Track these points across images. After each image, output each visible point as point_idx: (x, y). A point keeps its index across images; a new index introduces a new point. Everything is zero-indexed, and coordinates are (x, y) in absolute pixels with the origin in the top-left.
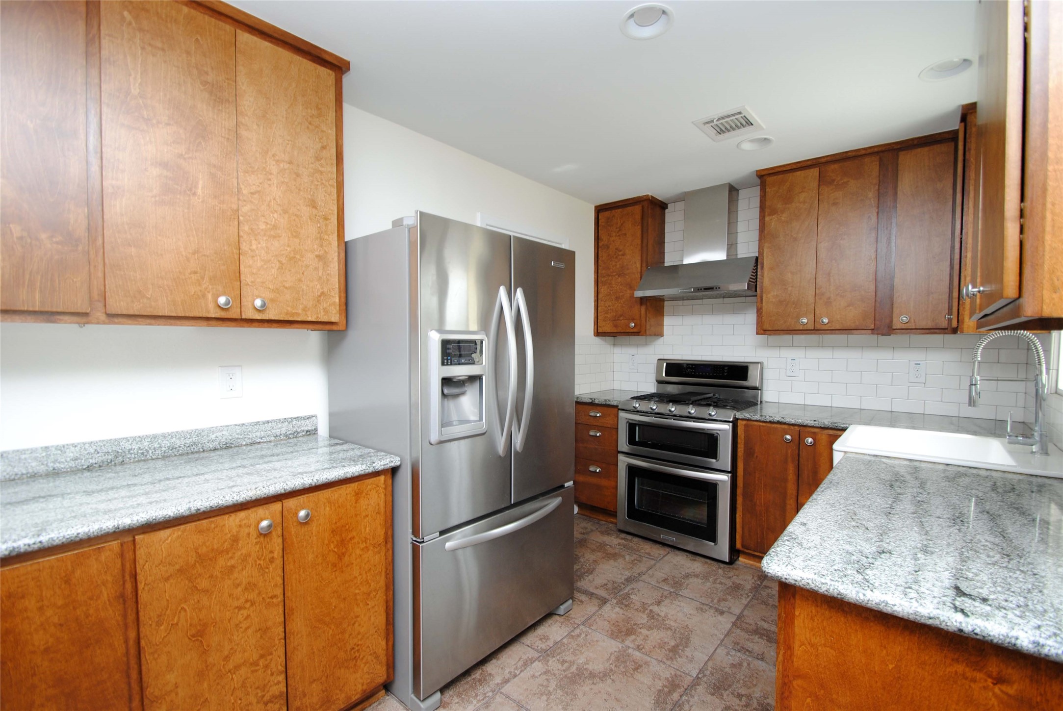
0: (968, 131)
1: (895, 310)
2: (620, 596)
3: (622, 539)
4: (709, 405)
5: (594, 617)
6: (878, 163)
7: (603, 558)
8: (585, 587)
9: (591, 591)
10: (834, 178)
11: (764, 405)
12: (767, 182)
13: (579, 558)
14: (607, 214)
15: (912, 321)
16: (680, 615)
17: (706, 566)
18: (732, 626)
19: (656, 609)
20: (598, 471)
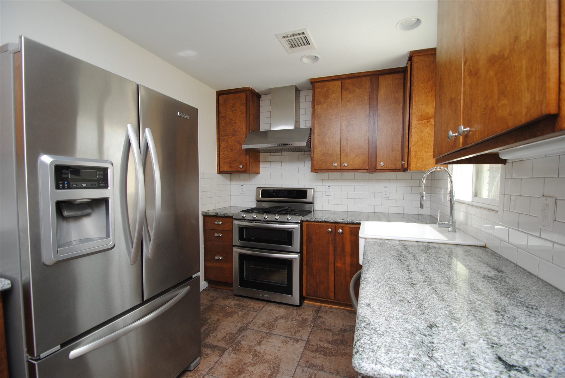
0: (413, 65)
1: (377, 159)
2: (235, 344)
3: (237, 300)
4: (287, 214)
5: (216, 366)
6: (369, 81)
7: (224, 316)
8: (210, 342)
9: (215, 344)
10: (349, 87)
11: (315, 212)
12: (315, 86)
13: (208, 320)
14: (224, 96)
15: (385, 165)
16: (273, 349)
17: (287, 310)
18: (304, 349)
19: (257, 348)
20: (221, 258)
